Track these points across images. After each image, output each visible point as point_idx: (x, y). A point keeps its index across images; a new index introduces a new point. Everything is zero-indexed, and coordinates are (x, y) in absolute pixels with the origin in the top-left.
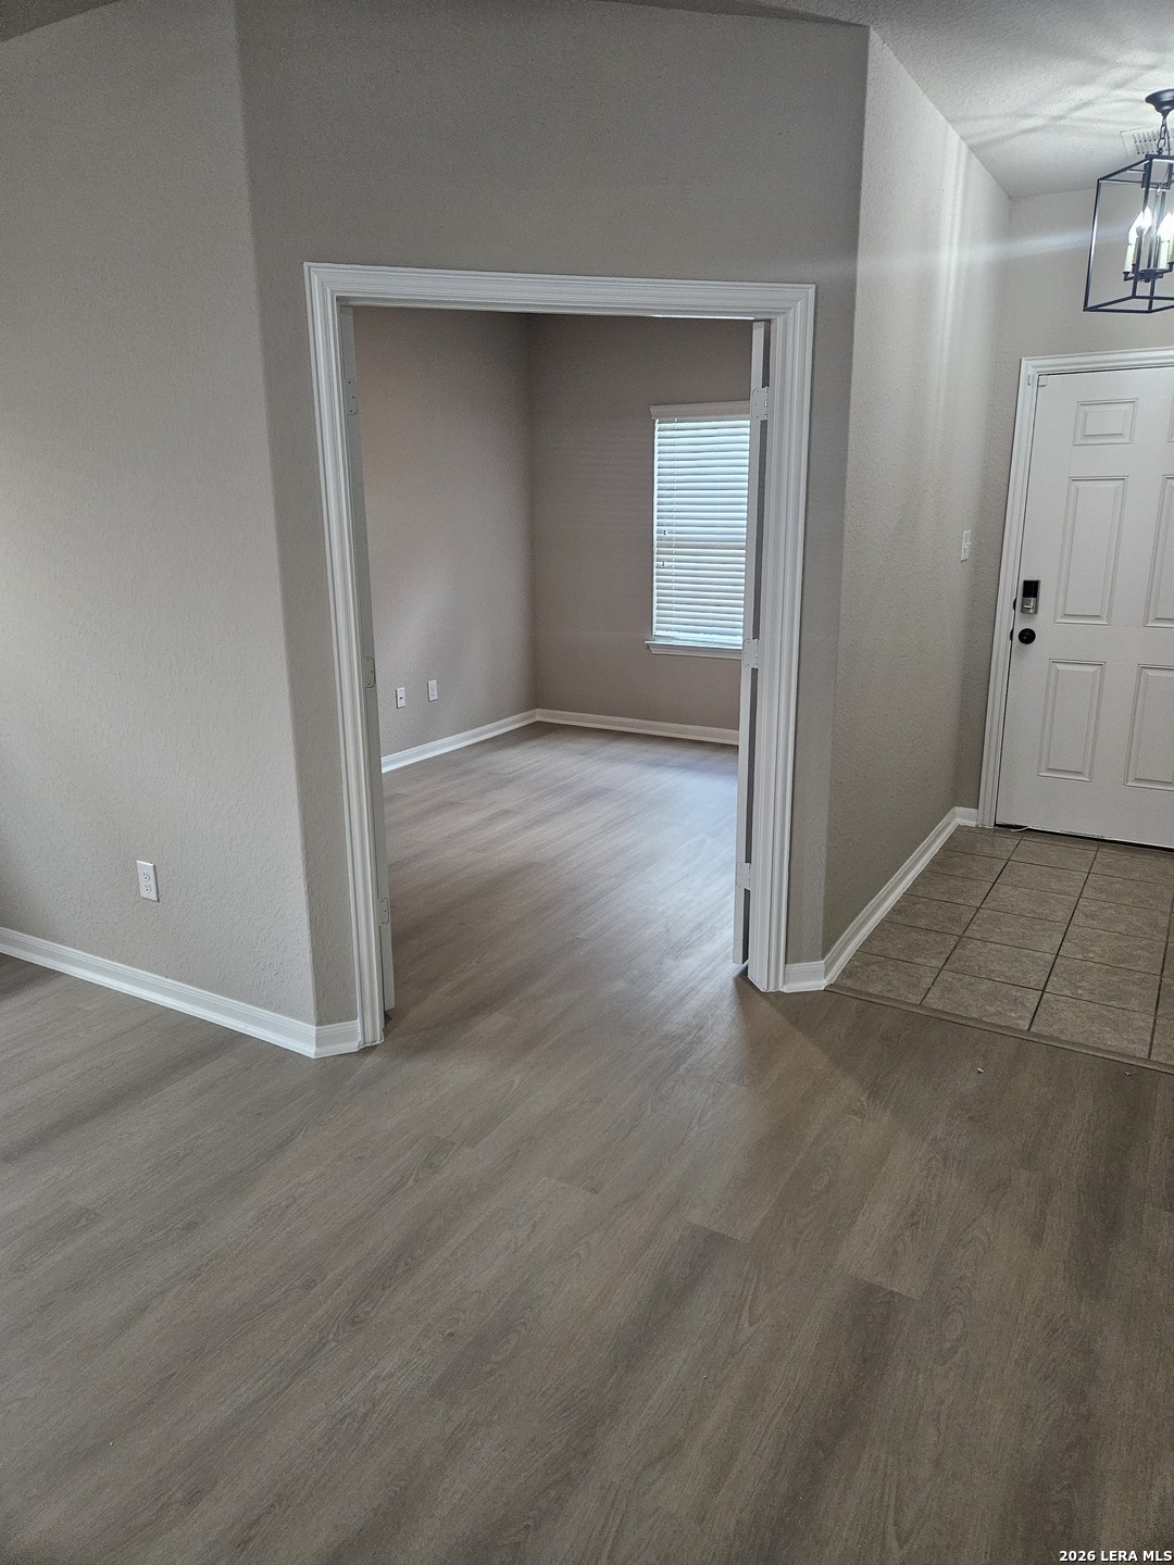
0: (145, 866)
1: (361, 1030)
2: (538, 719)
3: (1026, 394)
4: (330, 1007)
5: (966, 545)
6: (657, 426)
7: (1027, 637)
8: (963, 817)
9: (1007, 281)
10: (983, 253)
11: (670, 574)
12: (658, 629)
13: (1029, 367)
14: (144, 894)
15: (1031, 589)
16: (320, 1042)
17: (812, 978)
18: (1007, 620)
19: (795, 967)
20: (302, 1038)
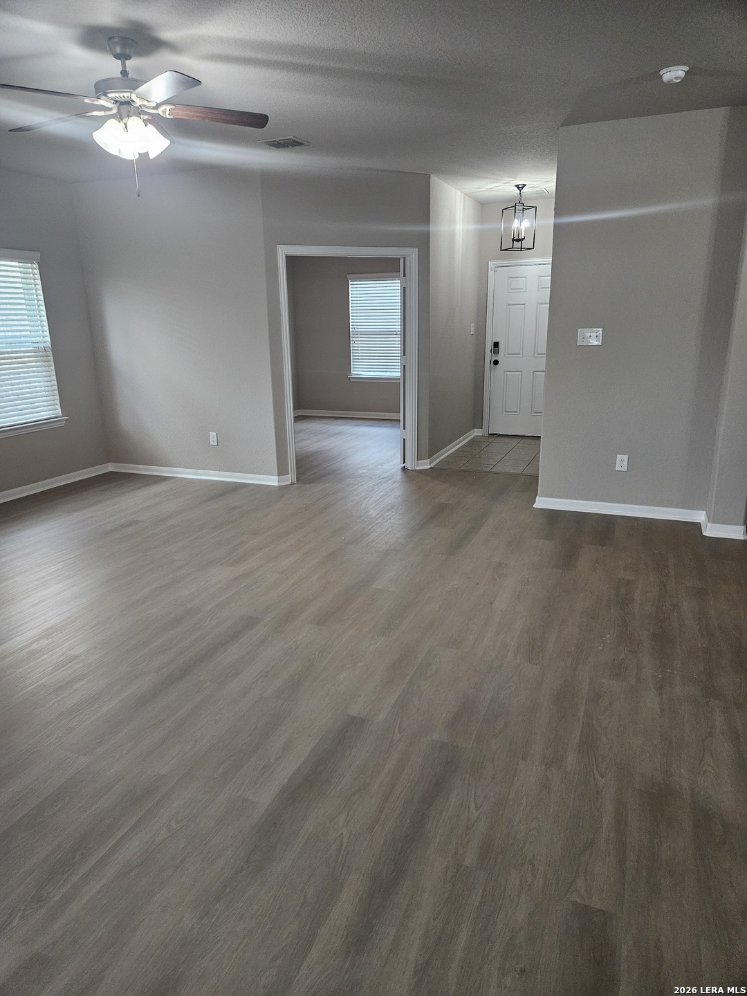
0: (213, 434)
1: (290, 478)
2: (300, 414)
3: (491, 273)
4: (282, 471)
5: (473, 329)
6: (350, 283)
7: (496, 363)
8: (477, 432)
9: (481, 236)
10: (472, 227)
11: (358, 346)
12: (354, 371)
13: (491, 265)
14: (212, 443)
15: (496, 345)
16: (279, 482)
17: (425, 465)
18: (489, 356)
19: (420, 462)
20: (273, 481)
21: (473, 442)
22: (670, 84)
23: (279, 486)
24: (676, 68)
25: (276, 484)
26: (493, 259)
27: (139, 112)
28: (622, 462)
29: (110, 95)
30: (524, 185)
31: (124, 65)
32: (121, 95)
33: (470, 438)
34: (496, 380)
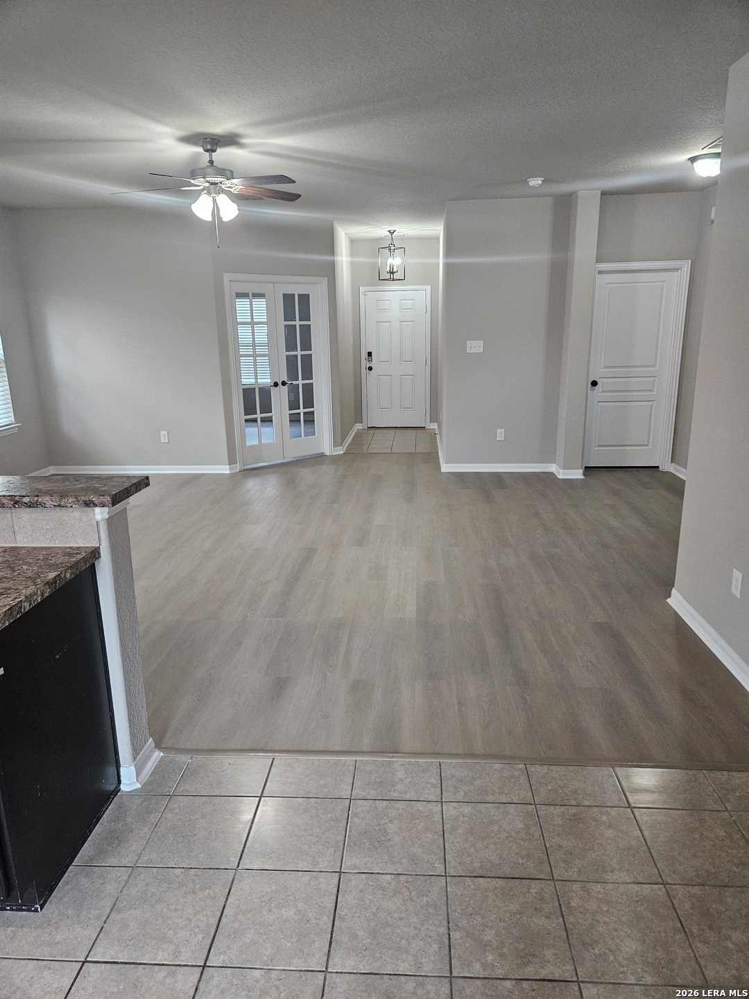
0: (163, 434)
1: (239, 467)
3: (362, 297)
4: (232, 460)
7: (370, 369)
8: (358, 426)
13: (362, 289)
14: (163, 441)
15: (370, 354)
16: (230, 470)
17: (340, 451)
18: (365, 364)
19: (336, 448)
20: (225, 469)
21: (358, 435)
22: (534, 187)
23: (231, 474)
24: (538, 178)
25: (228, 472)
26: (363, 286)
27: (223, 191)
28: (500, 434)
29: (207, 179)
30: (395, 231)
31: (211, 156)
32: (213, 179)
33: (354, 433)
34: (371, 383)
